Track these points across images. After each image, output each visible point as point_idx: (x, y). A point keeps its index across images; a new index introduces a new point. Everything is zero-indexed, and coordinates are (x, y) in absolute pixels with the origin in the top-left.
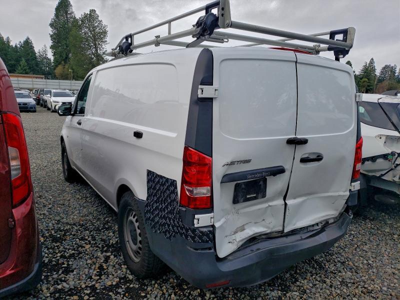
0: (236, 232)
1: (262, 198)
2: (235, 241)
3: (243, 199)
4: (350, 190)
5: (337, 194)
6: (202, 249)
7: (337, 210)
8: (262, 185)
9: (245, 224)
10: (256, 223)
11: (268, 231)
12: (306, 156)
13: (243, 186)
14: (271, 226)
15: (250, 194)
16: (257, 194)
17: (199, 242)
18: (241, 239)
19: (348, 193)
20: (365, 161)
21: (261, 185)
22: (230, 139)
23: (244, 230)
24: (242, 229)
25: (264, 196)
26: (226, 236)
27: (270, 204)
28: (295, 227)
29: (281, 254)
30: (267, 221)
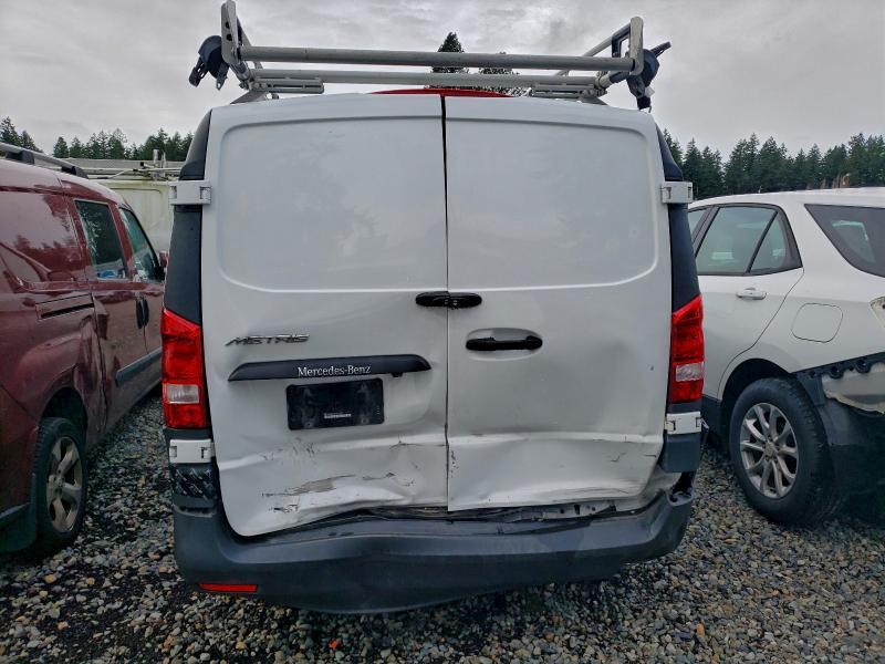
0: (302, 491)
1: (372, 422)
2: (294, 508)
3: (313, 420)
4: (665, 431)
5: (620, 438)
6: (191, 510)
7: (633, 480)
8: (367, 394)
9: (336, 478)
10: (367, 479)
11: (405, 502)
12: (487, 335)
13: (308, 392)
14: (412, 490)
15: (330, 412)
16: (356, 412)
17: (182, 494)
18: (313, 506)
19: (659, 440)
20: (844, 370)
21: (363, 395)
22: (248, 289)
23: (331, 488)
24: (326, 485)
25: (378, 418)
26: (268, 495)
27: (406, 439)
28: (485, 501)
29: (410, 554)
30: (401, 479)
